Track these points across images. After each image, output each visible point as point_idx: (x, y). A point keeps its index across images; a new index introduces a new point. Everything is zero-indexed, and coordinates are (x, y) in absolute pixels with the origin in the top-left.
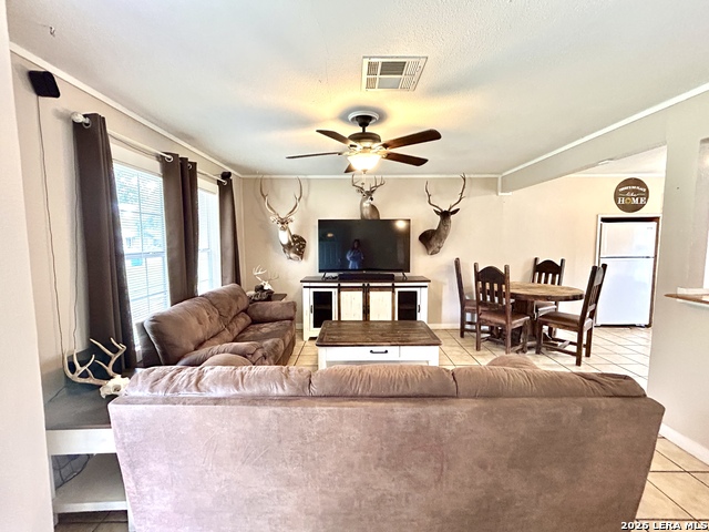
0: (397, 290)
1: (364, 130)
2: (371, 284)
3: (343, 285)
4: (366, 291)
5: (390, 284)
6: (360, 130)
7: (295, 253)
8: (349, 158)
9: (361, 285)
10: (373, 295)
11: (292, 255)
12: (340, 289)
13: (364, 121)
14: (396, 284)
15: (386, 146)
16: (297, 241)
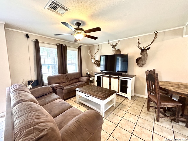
0: (120, 79)
1: (79, 27)
2: (112, 76)
3: (104, 75)
4: (110, 78)
5: (117, 77)
6: (78, 27)
7: (96, 65)
8: (74, 36)
9: (108, 76)
10: (112, 79)
11: (96, 66)
12: (103, 76)
13: (79, 24)
14: (120, 77)
15: (85, 32)
16: (97, 62)
